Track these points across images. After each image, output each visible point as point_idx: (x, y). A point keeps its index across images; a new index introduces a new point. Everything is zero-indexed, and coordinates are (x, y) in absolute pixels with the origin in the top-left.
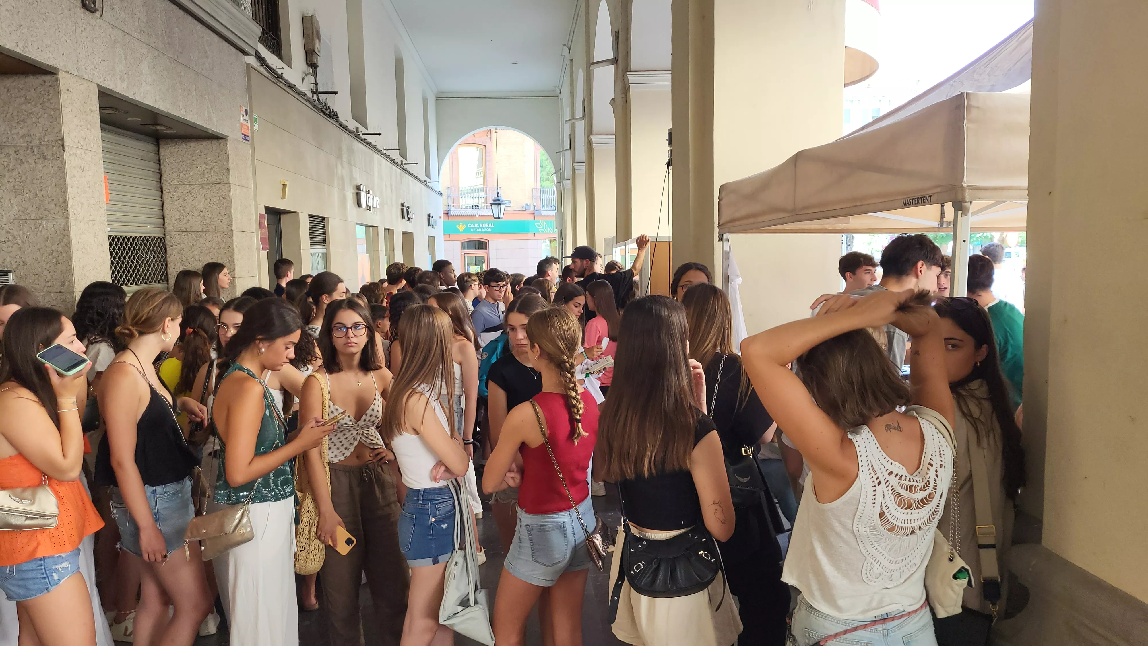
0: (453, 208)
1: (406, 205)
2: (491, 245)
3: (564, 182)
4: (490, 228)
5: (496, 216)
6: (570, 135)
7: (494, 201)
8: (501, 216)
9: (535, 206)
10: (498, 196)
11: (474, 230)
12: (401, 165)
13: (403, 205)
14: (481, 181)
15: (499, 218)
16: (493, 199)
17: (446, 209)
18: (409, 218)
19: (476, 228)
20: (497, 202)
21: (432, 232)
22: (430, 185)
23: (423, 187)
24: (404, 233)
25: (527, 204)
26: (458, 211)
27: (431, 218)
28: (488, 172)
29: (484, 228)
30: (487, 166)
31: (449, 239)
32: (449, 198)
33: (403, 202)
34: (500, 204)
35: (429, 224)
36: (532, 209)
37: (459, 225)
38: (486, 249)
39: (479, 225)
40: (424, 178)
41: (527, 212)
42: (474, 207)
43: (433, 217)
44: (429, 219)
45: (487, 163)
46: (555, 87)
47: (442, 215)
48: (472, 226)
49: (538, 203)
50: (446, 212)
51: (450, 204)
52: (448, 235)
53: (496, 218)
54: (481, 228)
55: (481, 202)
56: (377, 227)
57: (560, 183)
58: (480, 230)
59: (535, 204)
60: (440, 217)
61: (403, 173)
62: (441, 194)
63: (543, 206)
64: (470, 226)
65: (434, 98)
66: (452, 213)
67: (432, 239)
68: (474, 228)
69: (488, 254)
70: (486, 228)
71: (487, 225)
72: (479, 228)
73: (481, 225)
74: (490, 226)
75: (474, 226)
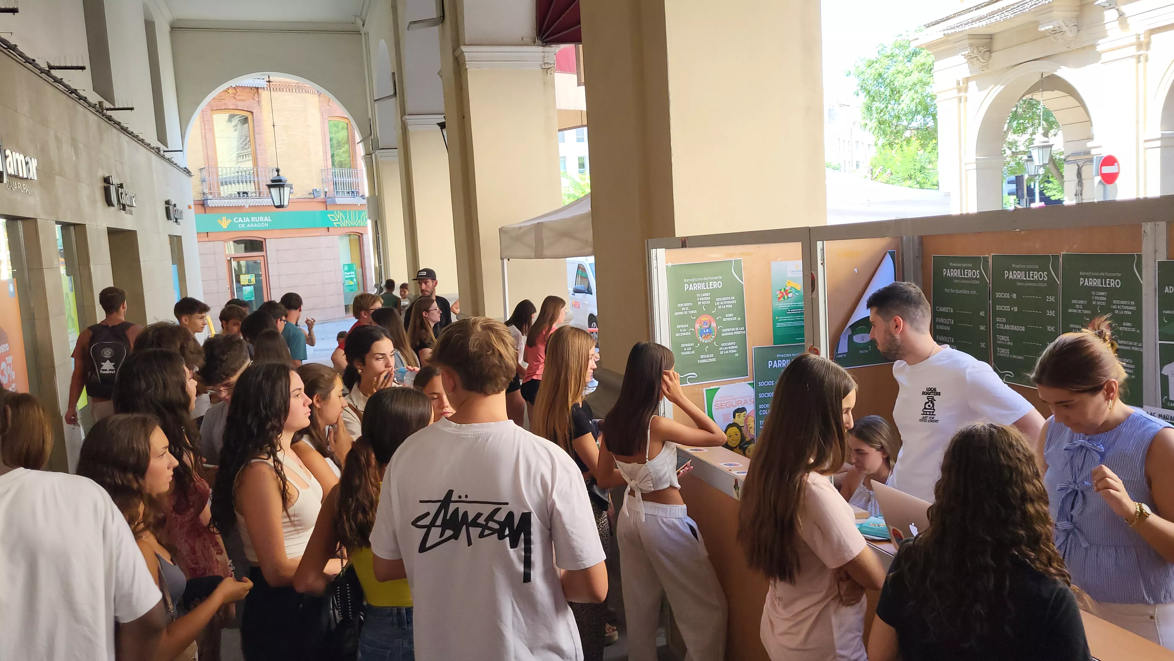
0: (210, 197)
1: (115, 181)
2: (270, 245)
3: (377, 152)
4: (266, 222)
5: (277, 203)
6: (393, 74)
7: (273, 181)
8: (286, 203)
9: (326, 192)
10: (278, 175)
11: (243, 226)
12: (99, 110)
13: (107, 180)
14: (248, 165)
15: (281, 206)
16: (271, 178)
17: (200, 198)
18: (124, 206)
19: (246, 223)
20: (277, 184)
21: (176, 230)
22: (167, 155)
23: (154, 157)
24: (112, 232)
25: (316, 190)
26: (218, 201)
27: (171, 207)
28: (258, 147)
29: (257, 223)
30: (257, 141)
31: (207, 239)
32: (204, 183)
33: (107, 175)
34: (283, 186)
35: (168, 217)
36: (323, 196)
37: (222, 219)
38: (263, 251)
39: (250, 220)
40: (155, 143)
41: (316, 200)
42: (241, 195)
43: (175, 205)
44: (167, 210)
45: (256, 135)
46: (356, 16)
47: (192, 205)
48: (240, 220)
49: (329, 188)
50: (201, 202)
51: (206, 191)
52: (205, 235)
53: (278, 207)
54: (254, 223)
55: (250, 188)
56: (34, 220)
57: (371, 154)
58: (252, 225)
59: (326, 190)
60: (190, 207)
61: (104, 124)
62: (187, 171)
63: (337, 192)
64: (237, 220)
65: (167, 29)
66: (210, 203)
67: (176, 242)
68: (244, 223)
69: (265, 257)
70: (259, 222)
71: (261, 219)
72: (250, 223)
73: (253, 219)
74: (266, 219)
75: (243, 220)
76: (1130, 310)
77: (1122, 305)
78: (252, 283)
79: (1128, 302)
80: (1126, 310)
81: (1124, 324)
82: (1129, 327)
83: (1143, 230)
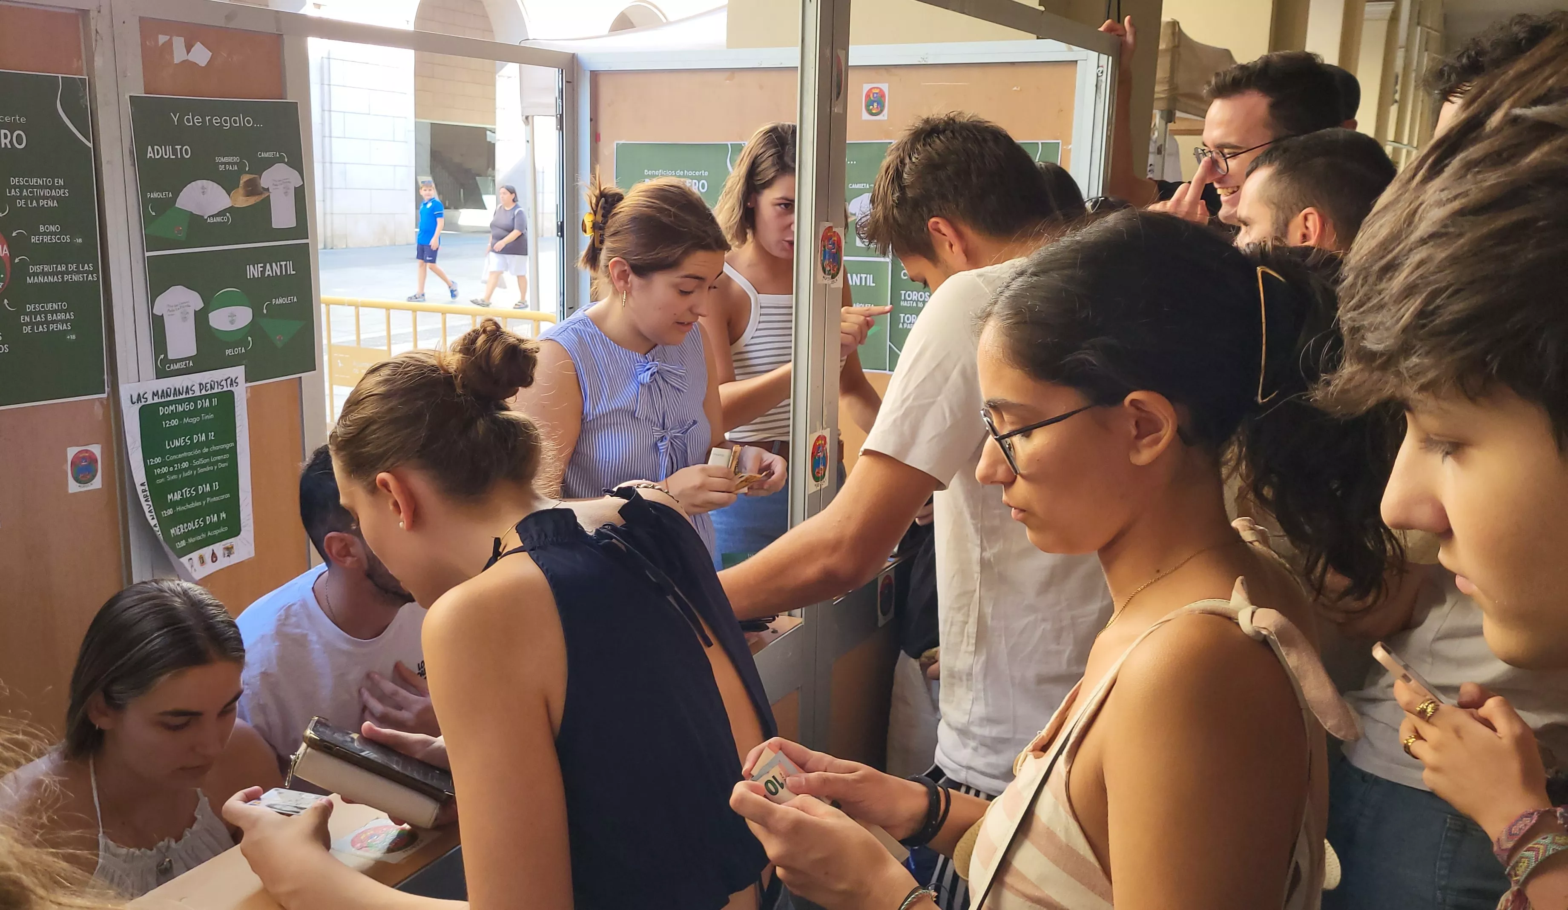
76: (53, 198)
77: (33, 187)
79: (48, 181)
80: (44, 198)
81: (42, 228)
82: (55, 234)
83: (93, 28)
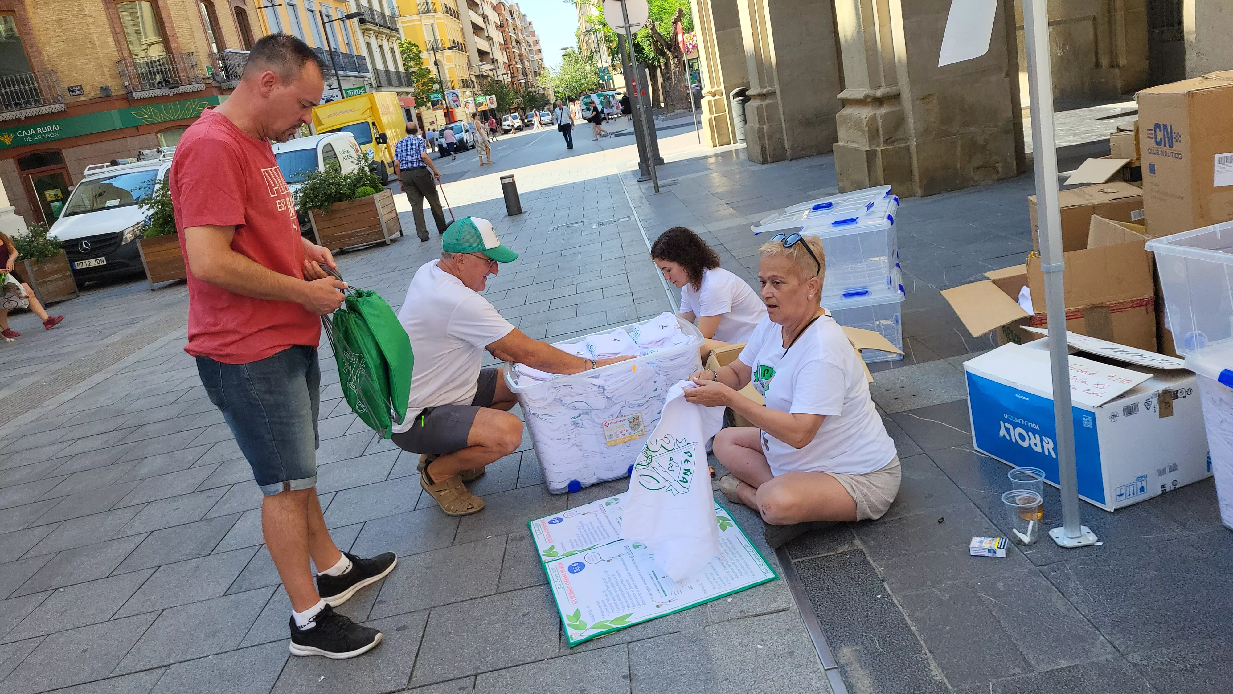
2: (67, 155)
4: (55, 131)
9: (127, 87)
19: (33, 136)
25: (106, 87)
29: (45, 134)
37: (3, 136)
38: (62, 162)
39: (36, 131)
48: (24, 132)
49: (132, 82)
54: (41, 134)
58: (39, 137)
59: (127, 84)
64: (20, 133)
68: (30, 136)
69: (65, 168)
70: (48, 132)
71: (49, 128)
72: (36, 135)
73: (39, 130)
74: (54, 128)
75: (28, 133)
78: (60, 198)
